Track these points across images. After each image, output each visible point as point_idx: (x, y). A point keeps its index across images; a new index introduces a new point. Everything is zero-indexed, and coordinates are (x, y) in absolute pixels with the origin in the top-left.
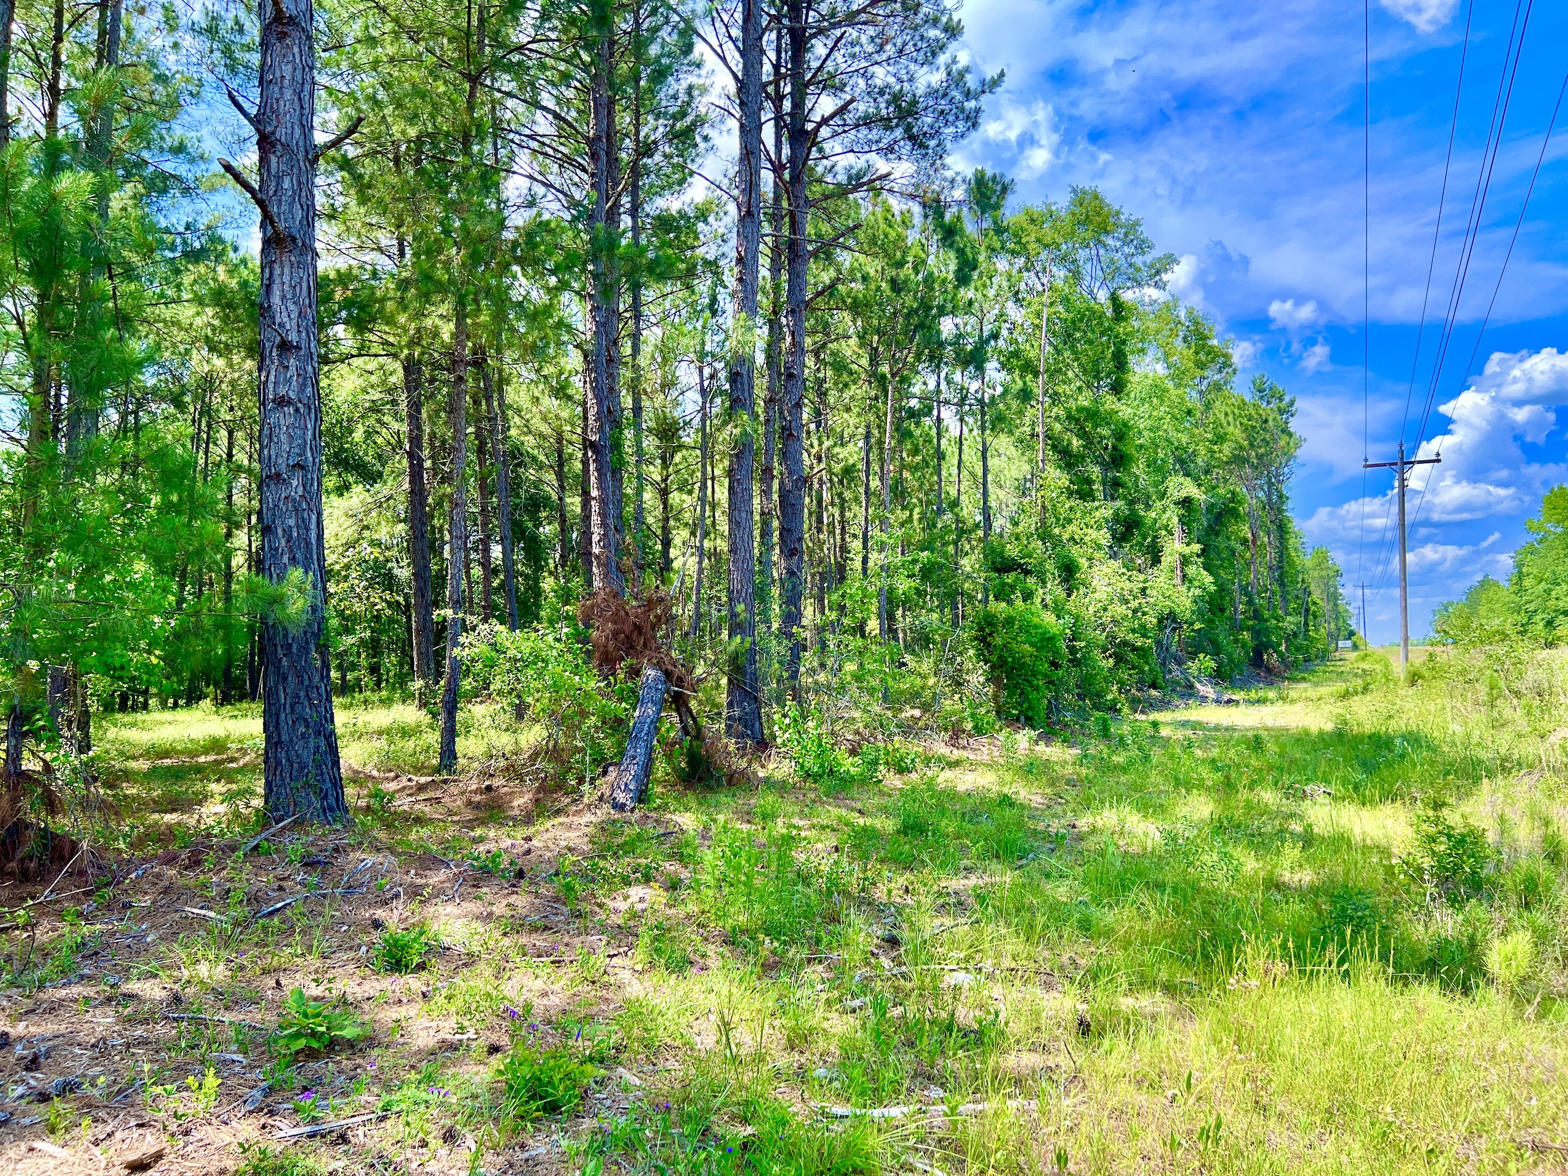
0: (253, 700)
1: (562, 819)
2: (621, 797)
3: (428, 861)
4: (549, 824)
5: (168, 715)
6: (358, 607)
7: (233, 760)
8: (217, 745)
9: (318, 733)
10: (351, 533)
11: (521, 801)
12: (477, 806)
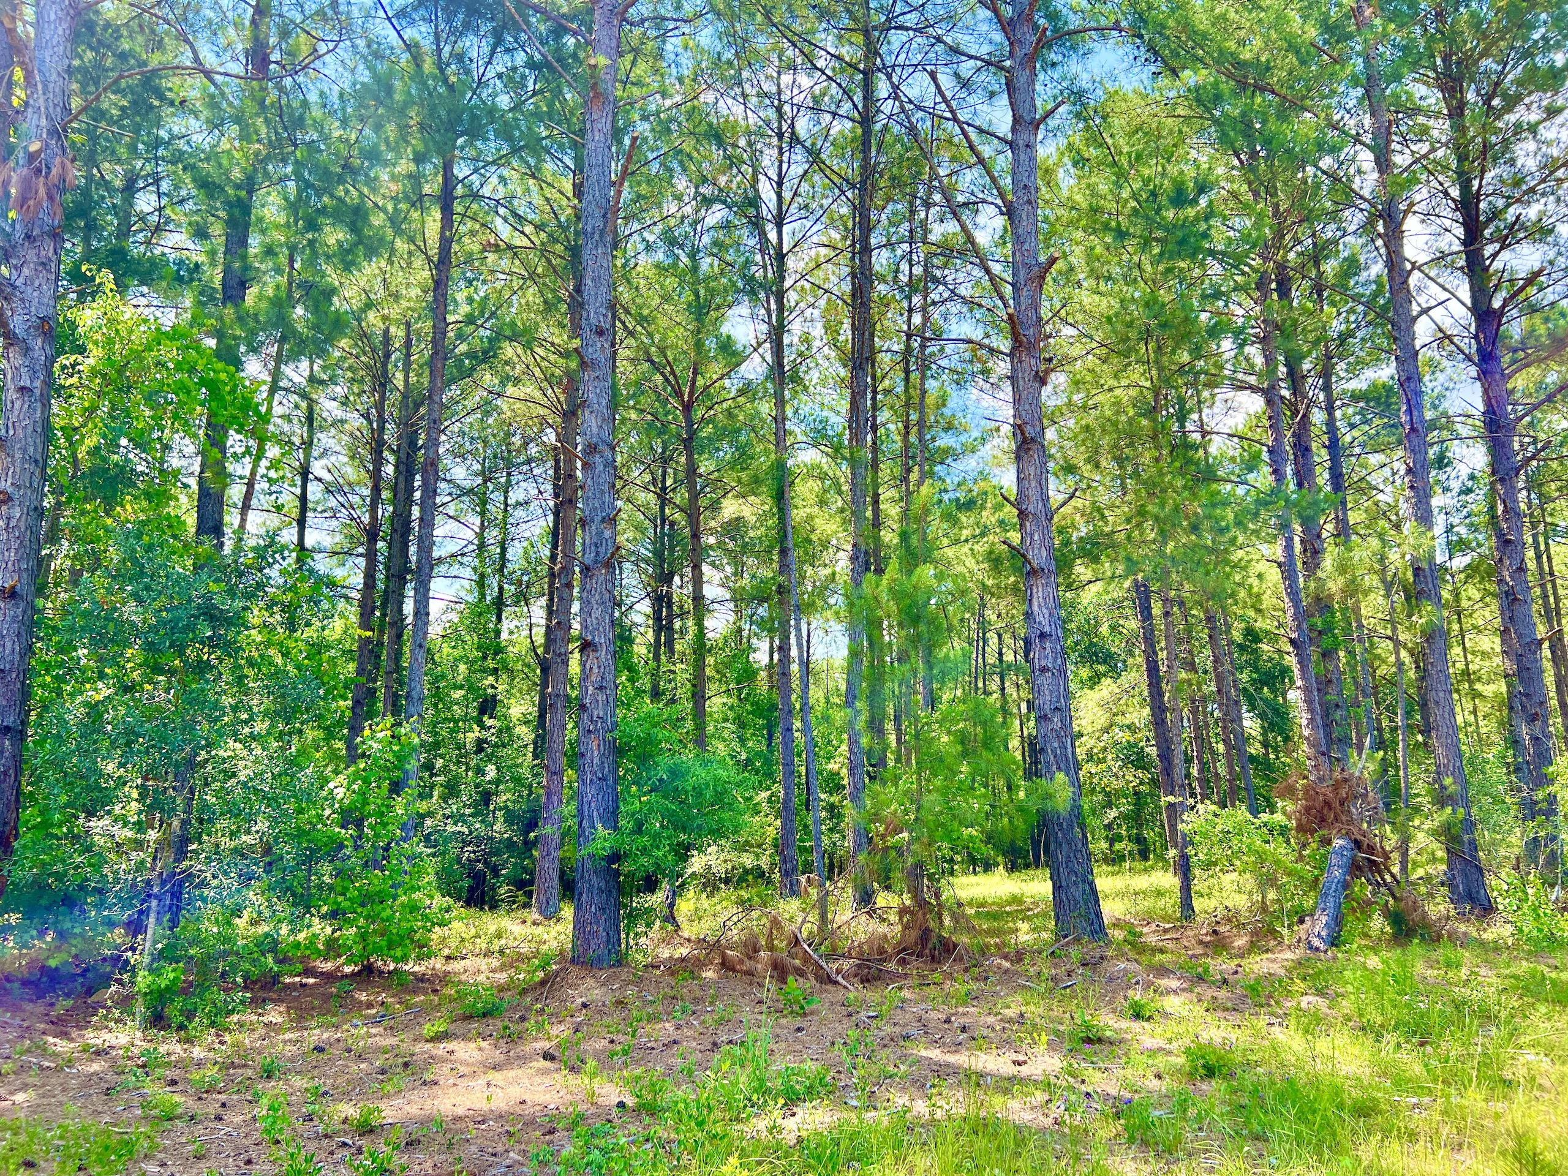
0: (1037, 867)
1: (1270, 955)
2: (1316, 942)
3: (1163, 971)
4: (1258, 959)
5: (972, 878)
6: (1116, 784)
7: (1030, 909)
8: (1015, 900)
9: (1084, 881)
10: (1103, 720)
11: (1241, 942)
12: (1206, 944)
